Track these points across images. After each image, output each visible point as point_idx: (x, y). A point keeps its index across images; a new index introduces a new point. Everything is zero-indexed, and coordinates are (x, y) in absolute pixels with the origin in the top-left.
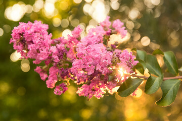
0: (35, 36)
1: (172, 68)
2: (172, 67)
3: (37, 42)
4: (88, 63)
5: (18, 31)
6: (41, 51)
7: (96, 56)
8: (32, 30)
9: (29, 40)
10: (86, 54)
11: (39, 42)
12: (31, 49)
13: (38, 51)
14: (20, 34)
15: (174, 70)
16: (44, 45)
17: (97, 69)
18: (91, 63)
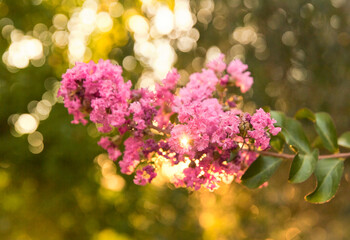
0: (104, 85)
1: (327, 141)
2: (328, 138)
3: (108, 95)
4: (198, 132)
5: (75, 77)
6: (114, 111)
7: (211, 119)
8: (98, 75)
9: (92, 92)
10: (194, 116)
11: (111, 95)
12: (96, 107)
13: (109, 111)
14: (77, 81)
15: (331, 143)
16: (120, 100)
17: (213, 141)
18: (203, 131)
